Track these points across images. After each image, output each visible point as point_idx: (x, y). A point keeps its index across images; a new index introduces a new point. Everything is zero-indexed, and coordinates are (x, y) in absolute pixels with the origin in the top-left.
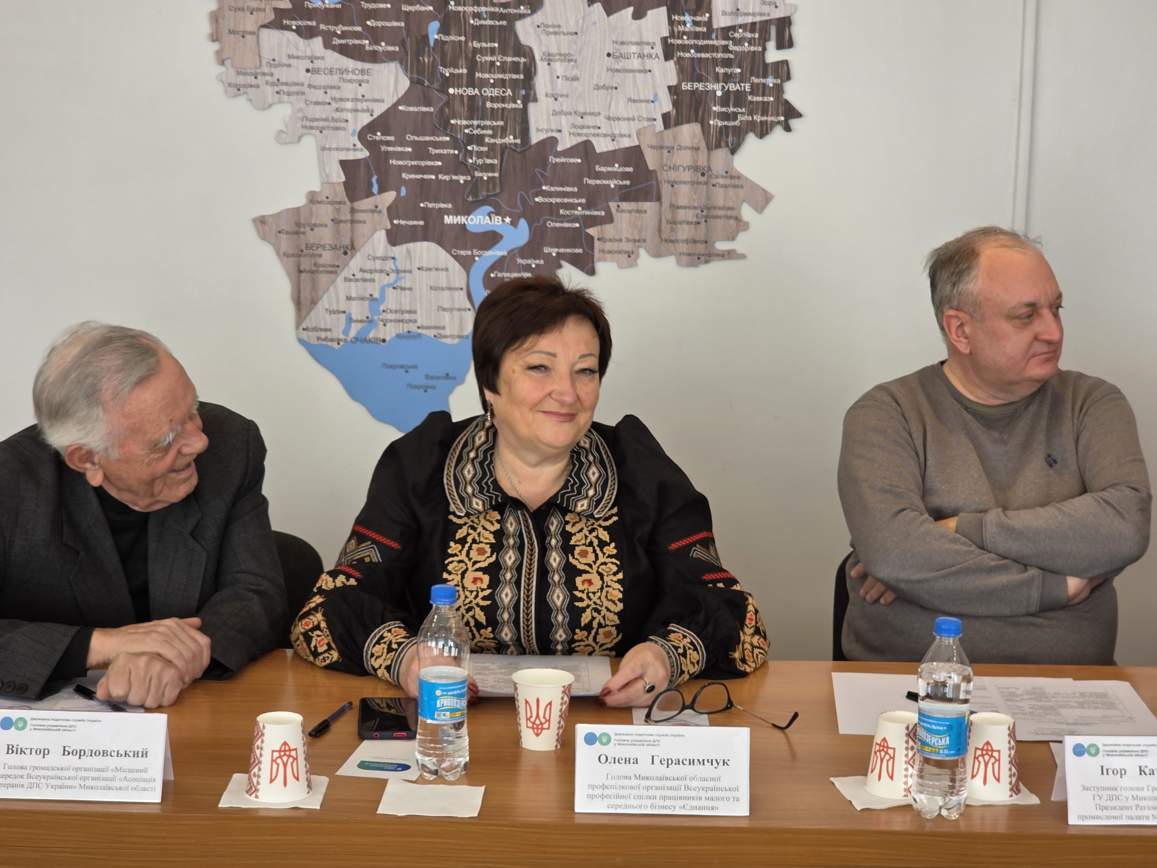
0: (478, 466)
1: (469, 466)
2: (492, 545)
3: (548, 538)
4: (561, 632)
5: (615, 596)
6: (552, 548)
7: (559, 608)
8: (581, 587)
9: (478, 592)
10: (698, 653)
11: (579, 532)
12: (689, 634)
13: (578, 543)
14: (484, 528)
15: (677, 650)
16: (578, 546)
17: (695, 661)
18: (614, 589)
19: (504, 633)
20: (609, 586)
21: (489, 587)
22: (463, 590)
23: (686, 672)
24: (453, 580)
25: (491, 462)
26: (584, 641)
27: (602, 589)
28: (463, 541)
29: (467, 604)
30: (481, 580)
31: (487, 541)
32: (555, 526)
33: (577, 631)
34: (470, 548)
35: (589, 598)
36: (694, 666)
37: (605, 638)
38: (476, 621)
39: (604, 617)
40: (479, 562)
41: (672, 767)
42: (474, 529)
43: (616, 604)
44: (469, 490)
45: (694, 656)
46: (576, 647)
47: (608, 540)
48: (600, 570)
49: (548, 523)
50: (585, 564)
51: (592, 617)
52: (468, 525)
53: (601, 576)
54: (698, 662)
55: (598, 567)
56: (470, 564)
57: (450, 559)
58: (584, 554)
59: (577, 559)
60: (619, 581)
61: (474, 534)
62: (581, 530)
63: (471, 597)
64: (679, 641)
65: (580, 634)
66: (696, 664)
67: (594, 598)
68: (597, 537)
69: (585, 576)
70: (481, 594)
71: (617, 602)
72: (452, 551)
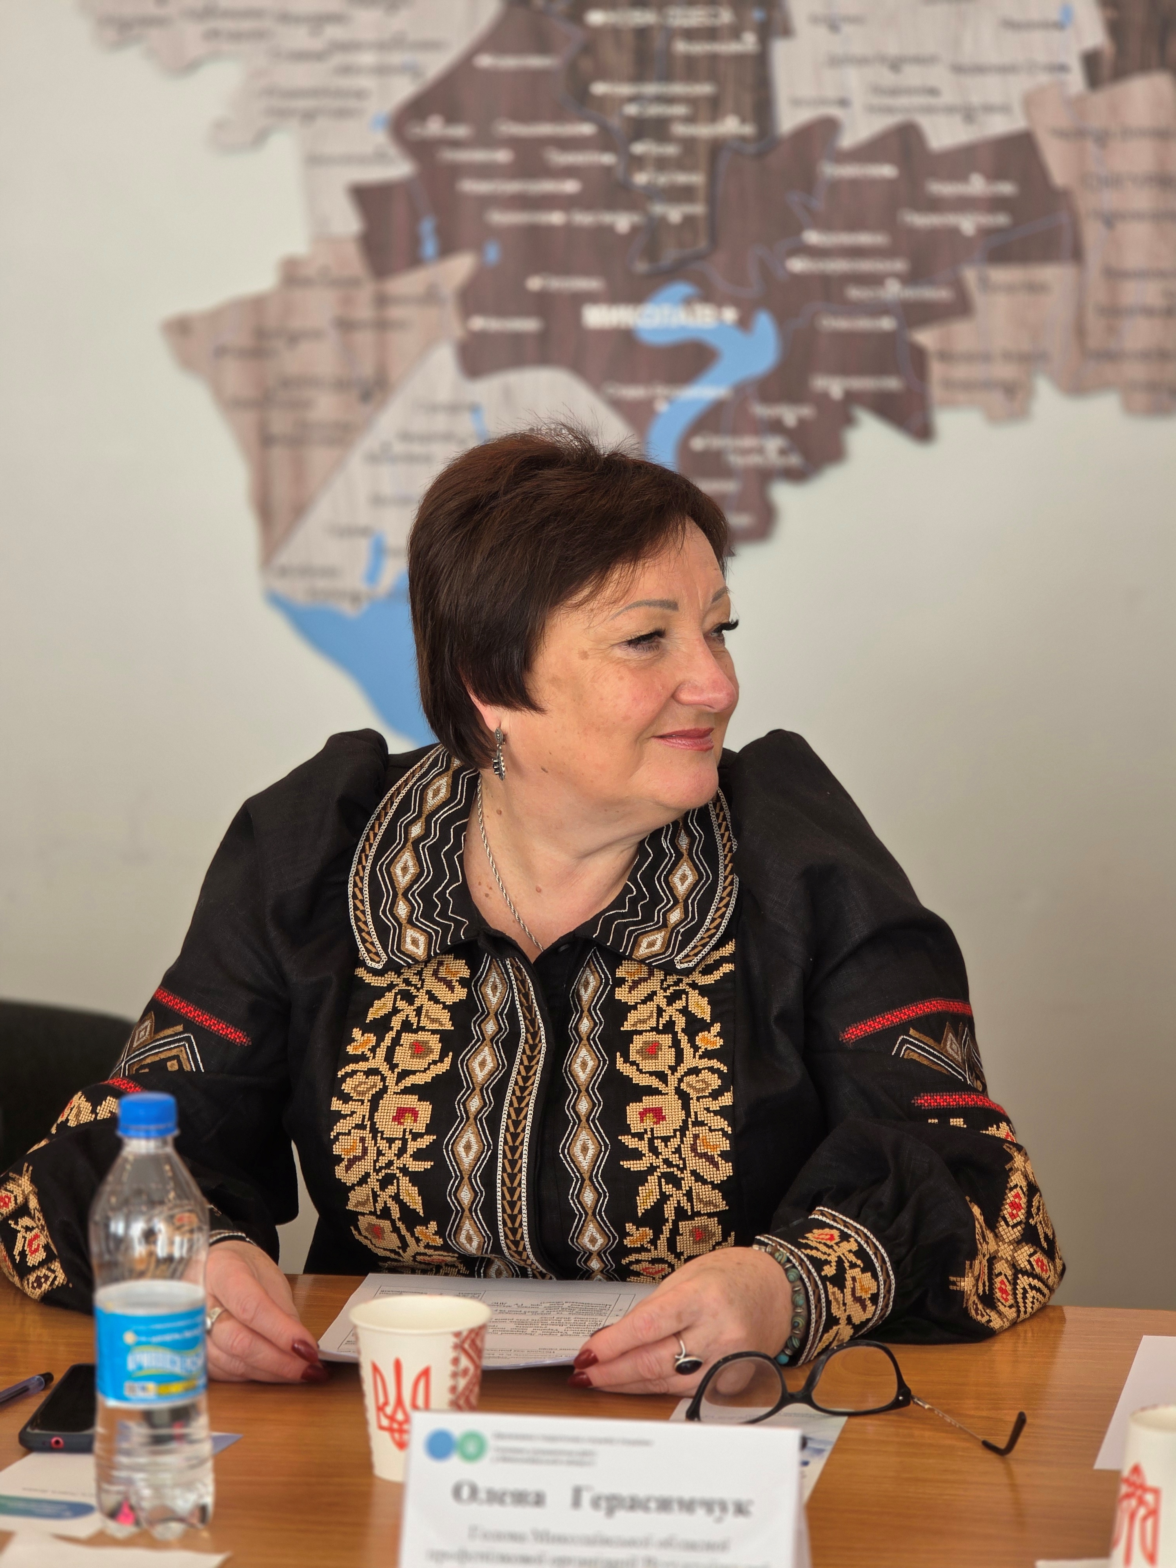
0: (425, 855)
1: (407, 857)
2: (444, 1036)
3: (575, 1017)
4: (591, 1229)
5: (715, 1147)
6: (581, 1039)
7: (586, 1176)
8: (636, 1126)
9: (404, 1141)
10: (875, 1276)
11: (644, 1002)
12: (857, 1231)
13: (639, 1027)
14: (432, 998)
15: (819, 1270)
16: (640, 1033)
17: (866, 1296)
18: (711, 1130)
19: (463, 1234)
20: (702, 1124)
21: (429, 1130)
22: (374, 1138)
23: (843, 1321)
24: (353, 1113)
25: (457, 846)
26: (648, 1251)
27: (683, 1129)
28: (381, 1027)
29: (381, 1168)
30: (414, 1113)
31: (436, 1026)
32: (590, 990)
33: (629, 1227)
34: (396, 1041)
35: (654, 1150)
36: (864, 1308)
37: (695, 1242)
38: (403, 1206)
39: (689, 1194)
40: (414, 1072)
41: (621, 1515)
42: (409, 998)
43: (716, 1165)
44: (402, 910)
45: (866, 1283)
46: (631, 1263)
47: (708, 1018)
48: (683, 1086)
49: (579, 982)
50: (651, 1074)
51: (662, 1193)
52: (396, 990)
53: (684, 1097)
54: (874, 1298)
55: (680, 1080)
56: (391, 1078)
57: (349, 1068)
58: (652, 1050)
59: (633, 1063)
60: (722, 1112)
61: (407, 1011)
62: (650, 997)
63: (390, 1154)
64: (831, 1247)
65: (636, 1235)
66: (868, 1303)
67: (666, 1152)
68: (685, 1011)
69: (649, 1101)
70: (412, 1147)
71: (718, 1159)
72: (355, 1049)
